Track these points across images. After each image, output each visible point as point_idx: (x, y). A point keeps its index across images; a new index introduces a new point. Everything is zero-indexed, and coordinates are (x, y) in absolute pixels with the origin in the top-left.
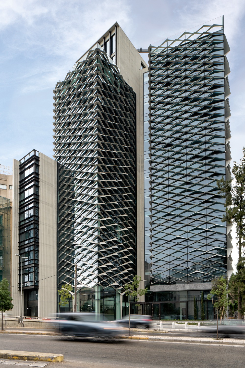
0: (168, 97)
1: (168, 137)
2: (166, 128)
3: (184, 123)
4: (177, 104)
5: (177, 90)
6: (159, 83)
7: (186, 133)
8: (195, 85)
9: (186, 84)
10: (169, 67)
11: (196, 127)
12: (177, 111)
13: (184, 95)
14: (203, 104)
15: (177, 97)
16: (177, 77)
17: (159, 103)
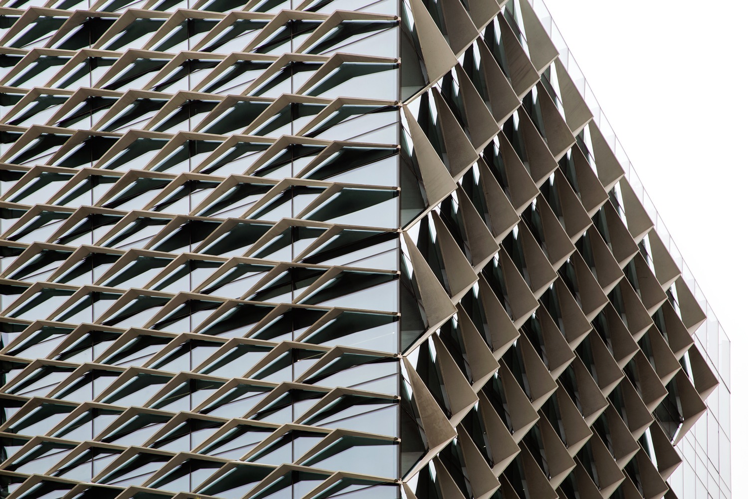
0: (95, 220)
1: (94, 452)
2: (82, 396)
3: (180, 366)
4: (144, 263)
5: (144, 183)
6: (47, 140)
7: (193, 424)
8: (242, 148)
9: (193, 147)
10: (101, 48)
11: (241, 388)
12: (144, 302)
13: (182, 209)
14: (284, 256)
15: (143, 222)
16: (143, 105)
17: (48, 255)
